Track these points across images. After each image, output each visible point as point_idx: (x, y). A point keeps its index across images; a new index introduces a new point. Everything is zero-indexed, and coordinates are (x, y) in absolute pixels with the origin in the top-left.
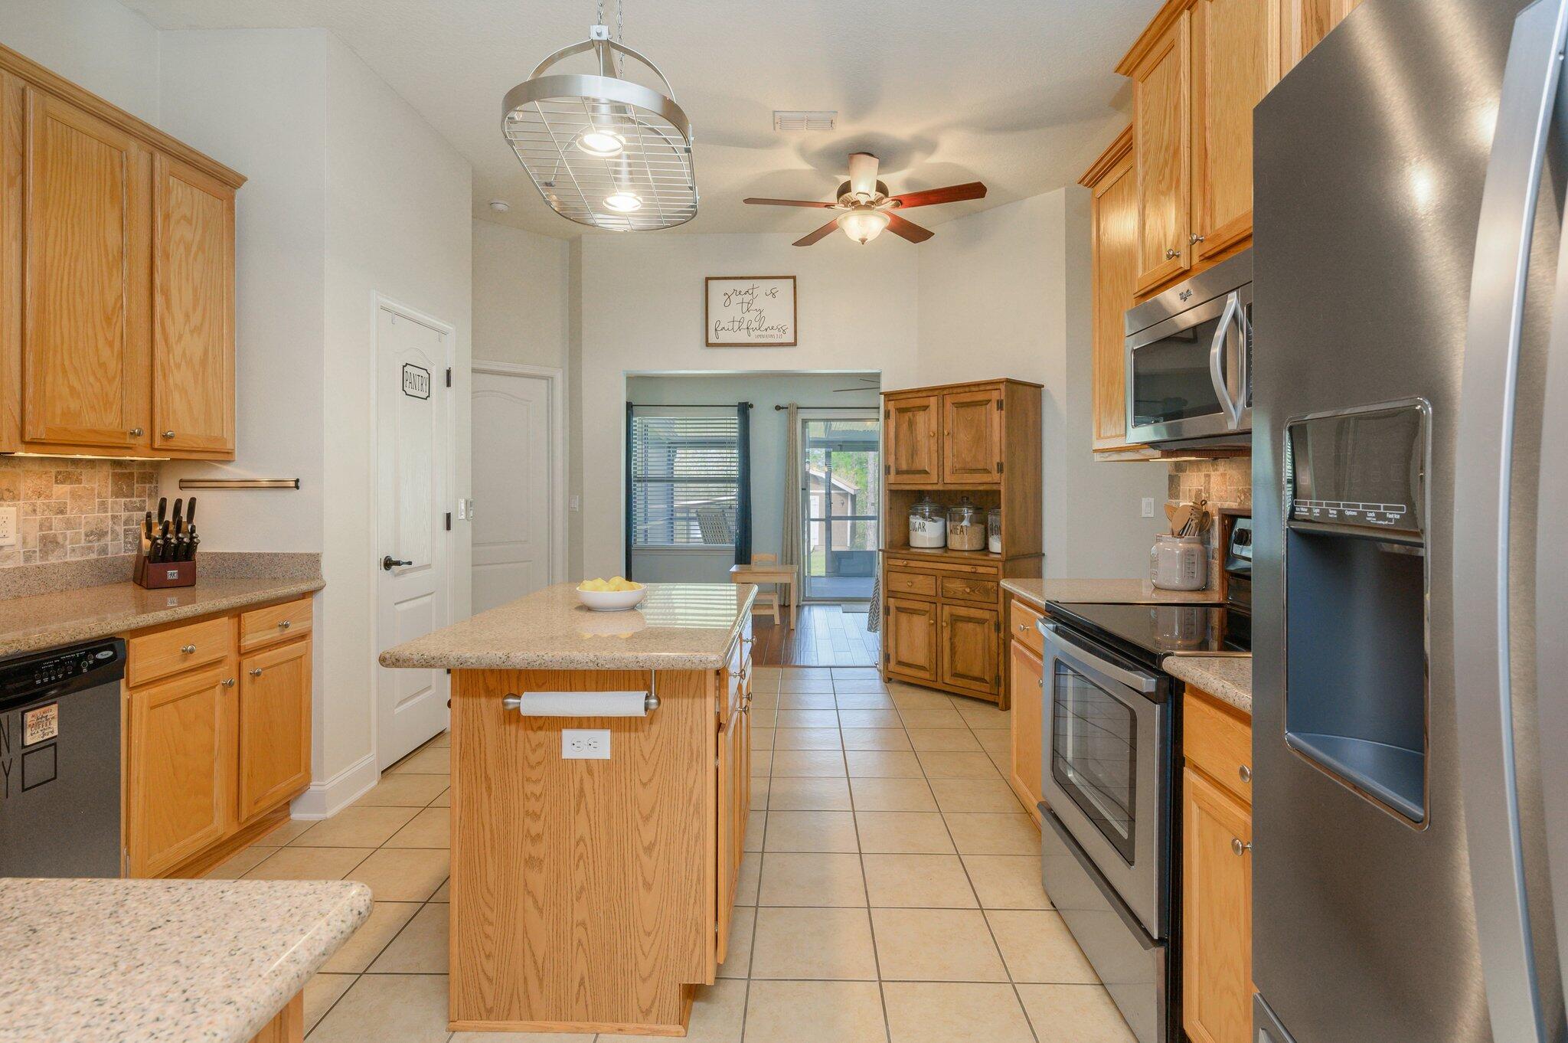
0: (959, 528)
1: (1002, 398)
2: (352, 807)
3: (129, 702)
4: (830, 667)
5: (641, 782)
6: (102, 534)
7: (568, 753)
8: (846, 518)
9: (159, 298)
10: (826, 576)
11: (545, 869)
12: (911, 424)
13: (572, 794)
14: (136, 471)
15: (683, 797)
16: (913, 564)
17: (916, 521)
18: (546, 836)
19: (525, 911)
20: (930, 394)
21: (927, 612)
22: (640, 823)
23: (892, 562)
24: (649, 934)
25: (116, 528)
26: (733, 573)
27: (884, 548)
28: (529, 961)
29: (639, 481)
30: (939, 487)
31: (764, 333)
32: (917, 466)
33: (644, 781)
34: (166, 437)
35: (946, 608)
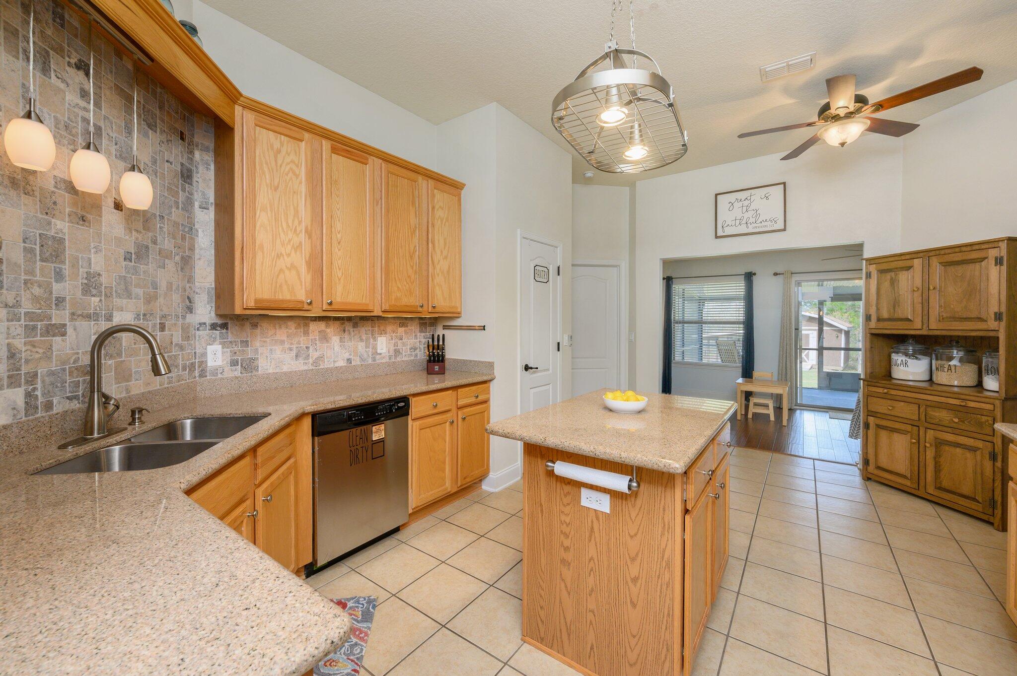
0: (947, 366)
1: (1002, 255)
2: (506, 489)
3: (412, 426)
4: (814, 459)
5: (629, 534)
6: (415, 349)
7: (584, 502)
8: (840, 349)
9: (430, 245)
10: (818, 389)
11: (571, 568)
12: (893, 282)
13: (587, 528)
14: (428, 322)
15: (658, 554)
16: (893, 392)
17: (898, 358)
18: (572, 549)
19: (560, 590)
20: (913, 256)
21: (909, 432)
22: (628, 561)
23: (871, 389)
24: (634, 637)
25: (421, 346)
26: (738, 383)
27: (864, 378)
28: (562, 621)
29: (677, 323)
30: (924, 332)
31: (760, 224)
32: (899, 314)
33: (632, 534)
34: (434, 307)
35: (930, 433)
